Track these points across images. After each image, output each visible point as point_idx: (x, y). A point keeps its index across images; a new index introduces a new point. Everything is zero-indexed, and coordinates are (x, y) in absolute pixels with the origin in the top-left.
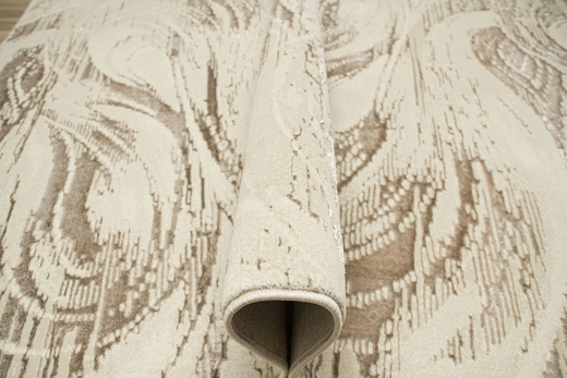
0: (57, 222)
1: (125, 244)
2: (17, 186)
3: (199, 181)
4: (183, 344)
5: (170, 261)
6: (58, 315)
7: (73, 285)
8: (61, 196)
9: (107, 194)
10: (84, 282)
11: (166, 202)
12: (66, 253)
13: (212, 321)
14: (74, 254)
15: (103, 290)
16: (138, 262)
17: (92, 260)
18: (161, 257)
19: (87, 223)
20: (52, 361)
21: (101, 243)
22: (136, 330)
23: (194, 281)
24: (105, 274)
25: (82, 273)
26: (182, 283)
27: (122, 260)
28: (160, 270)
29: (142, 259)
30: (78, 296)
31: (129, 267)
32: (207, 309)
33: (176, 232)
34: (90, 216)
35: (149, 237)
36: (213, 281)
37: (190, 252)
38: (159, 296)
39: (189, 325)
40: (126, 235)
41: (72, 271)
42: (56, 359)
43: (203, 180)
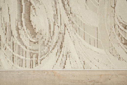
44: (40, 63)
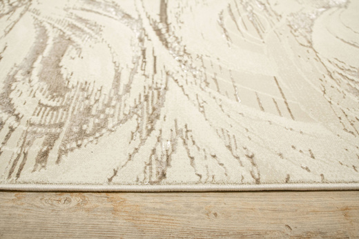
0: (35, 72)
1: (91, 89)
2: (5, 49)
3: (152, 58)
4: (134, 153)
5: (126, 102)
6: (30, 128)
7: (45, 110)
8: (40, 58)
9: (77, 59)
10: (54, 109)
11: (125, 68)
12: (41, 91)
13: (158, 141)
14: (47, 92)
15: (70, 115)
16: (101, 100)
17: (62, 96)
18: (119, 99)
19: (60, 74)
20: (22, 155)
21: (70, 87)
22: (95, 142)
23: (146, 116)
24: (72, 105)
25: (53, 104)
26: (135, 116)
27: (87, 98)
28: (118, 107)
29: (104, 99)
30: (49, 117)
31: (92, 103)
32: (155, 133)
33: (132, 86)
34: (63, 71)
35: (110, 87)
36: (162, 117)
37: (143, 99)
38: (116, 122)
39: (140, 142)
40: (92, 85)
41: (45, 101)
42: (25, 154)
43: (155, 57)
44: (58, 162)
